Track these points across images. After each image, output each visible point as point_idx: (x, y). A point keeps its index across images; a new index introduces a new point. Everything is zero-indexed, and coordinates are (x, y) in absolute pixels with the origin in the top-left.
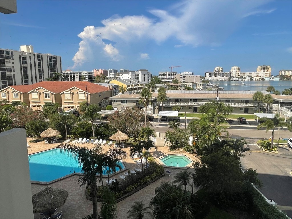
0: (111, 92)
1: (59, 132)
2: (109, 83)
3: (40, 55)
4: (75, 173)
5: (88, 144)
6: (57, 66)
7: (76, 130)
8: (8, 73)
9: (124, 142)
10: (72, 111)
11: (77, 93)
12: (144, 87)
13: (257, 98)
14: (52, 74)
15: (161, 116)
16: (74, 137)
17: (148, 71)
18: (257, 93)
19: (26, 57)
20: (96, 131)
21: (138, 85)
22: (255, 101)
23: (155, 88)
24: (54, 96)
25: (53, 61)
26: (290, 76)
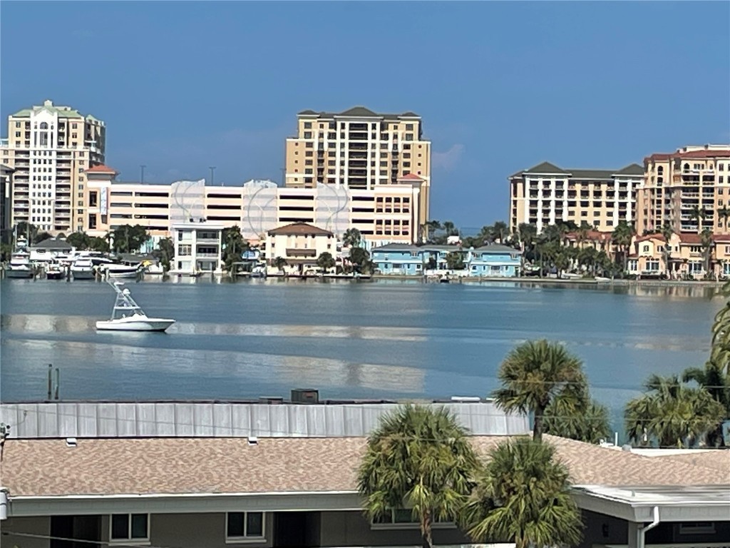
13: (410, 487)
18: (405, 425)
22: (384, 517)
26: (615, 237)
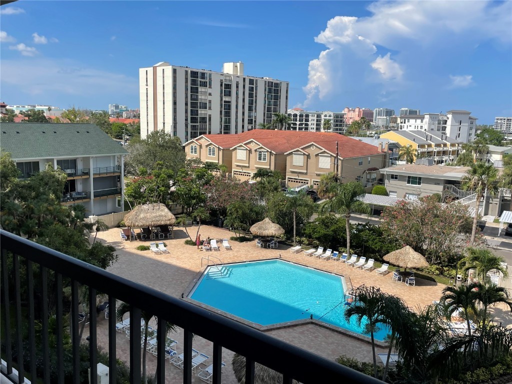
0: (385, 156)
1: (282, 229)
2: (379, 137)
3: (253, 80)
4: (311, 318)
5: (336, 263)
6: (280, 101)
7: (314, 229)
8: (201, 112)
9: (415, 271)
10: (303, 189)
11: (317, 155)
12: (458, 151)
14: (270, 117)
15: (505, 223)
16: (307, 243)
17: (470, 113)
19: (230, 83)
20: (353, 237)
21: (445, 145)
23: (488, 153)
24: (273, 158)
25: (274, 90)
